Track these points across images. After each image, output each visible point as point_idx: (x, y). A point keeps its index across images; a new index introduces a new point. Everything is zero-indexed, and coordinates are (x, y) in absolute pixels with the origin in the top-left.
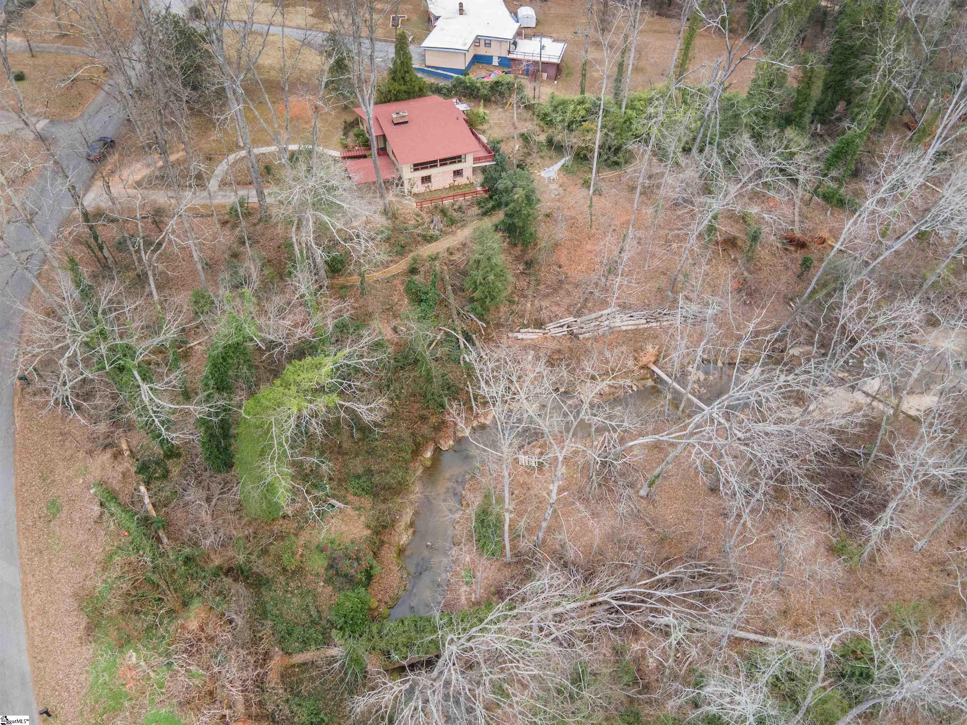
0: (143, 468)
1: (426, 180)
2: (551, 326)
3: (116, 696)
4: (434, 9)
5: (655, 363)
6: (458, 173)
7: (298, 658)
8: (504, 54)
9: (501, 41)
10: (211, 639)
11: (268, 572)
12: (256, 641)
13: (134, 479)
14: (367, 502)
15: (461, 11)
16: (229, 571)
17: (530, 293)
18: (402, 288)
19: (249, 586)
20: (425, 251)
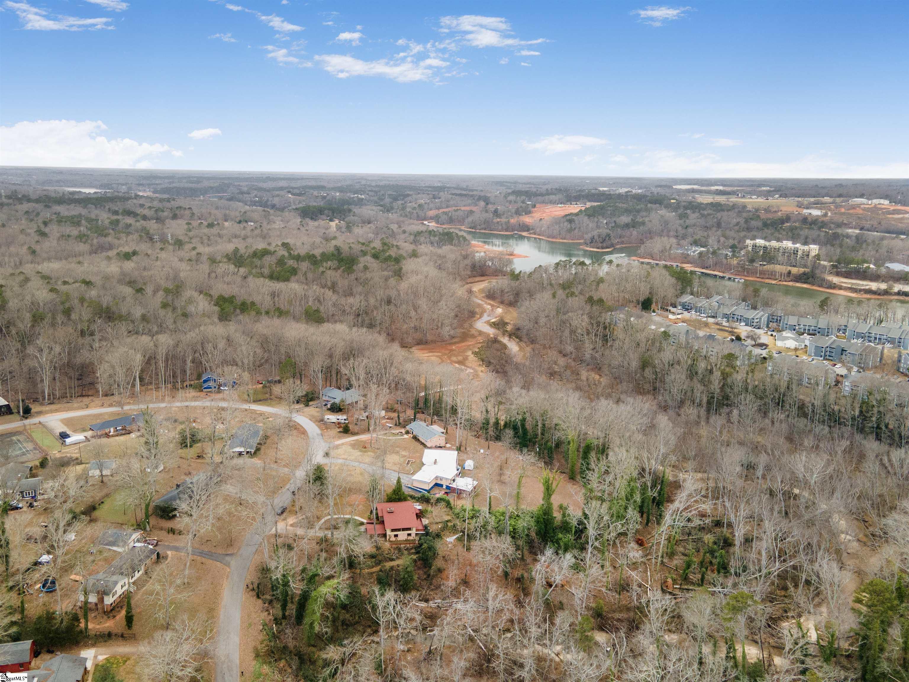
0: (275, 619)
1: (396, 536)
2: (431, 602)
3: (260, 675)
4: (424, 460)
6: (409, 535)
8: (448, 484)
9: (446, 479)
10: (285, 671)
12: (297, 675)
13: (272, 622)
15: (435, 462)
17: (426, 588)
19: (299, 659)
20: (388, 565)
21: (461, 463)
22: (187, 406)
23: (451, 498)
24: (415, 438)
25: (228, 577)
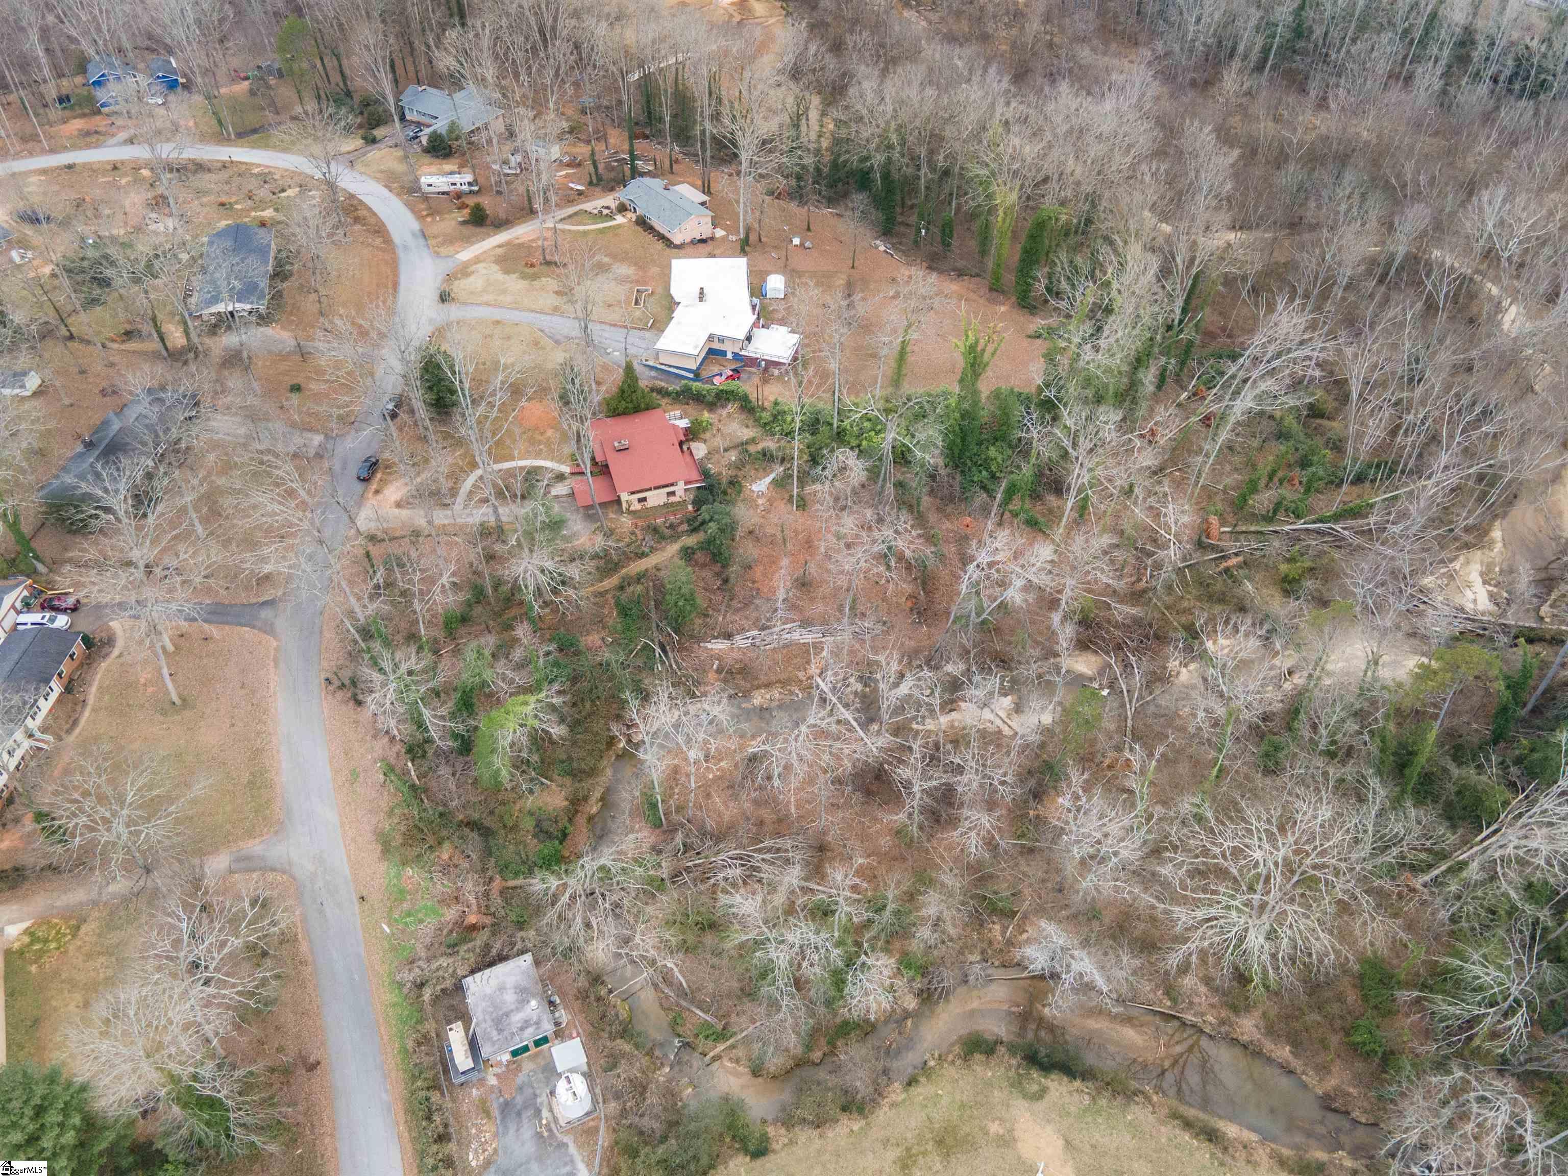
0: (410, 750)
1: (641, 500)
2: (738, 637)
3: (402, 892)
4: (676, 291)
5: (820, 675)
6: (673, 494)
7: (511, 883)
8: (737, 350)
9: (734, 340)
10: (456, 866)
11: (494, 826)
12: (484, 870)
13: (404, 757)
14: (568, 781)
15: (702, 295)
16: (468, 824)
17: (723, 608)
18: (612, 601)
19: (480, 835)
20: (636, 567)
21: (757, 290)
22: (70, 167)
23: (748, 386)
24: (643, 223)
25: (276, 661)
